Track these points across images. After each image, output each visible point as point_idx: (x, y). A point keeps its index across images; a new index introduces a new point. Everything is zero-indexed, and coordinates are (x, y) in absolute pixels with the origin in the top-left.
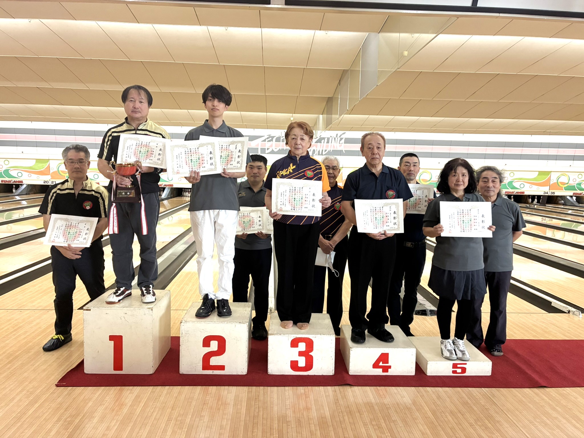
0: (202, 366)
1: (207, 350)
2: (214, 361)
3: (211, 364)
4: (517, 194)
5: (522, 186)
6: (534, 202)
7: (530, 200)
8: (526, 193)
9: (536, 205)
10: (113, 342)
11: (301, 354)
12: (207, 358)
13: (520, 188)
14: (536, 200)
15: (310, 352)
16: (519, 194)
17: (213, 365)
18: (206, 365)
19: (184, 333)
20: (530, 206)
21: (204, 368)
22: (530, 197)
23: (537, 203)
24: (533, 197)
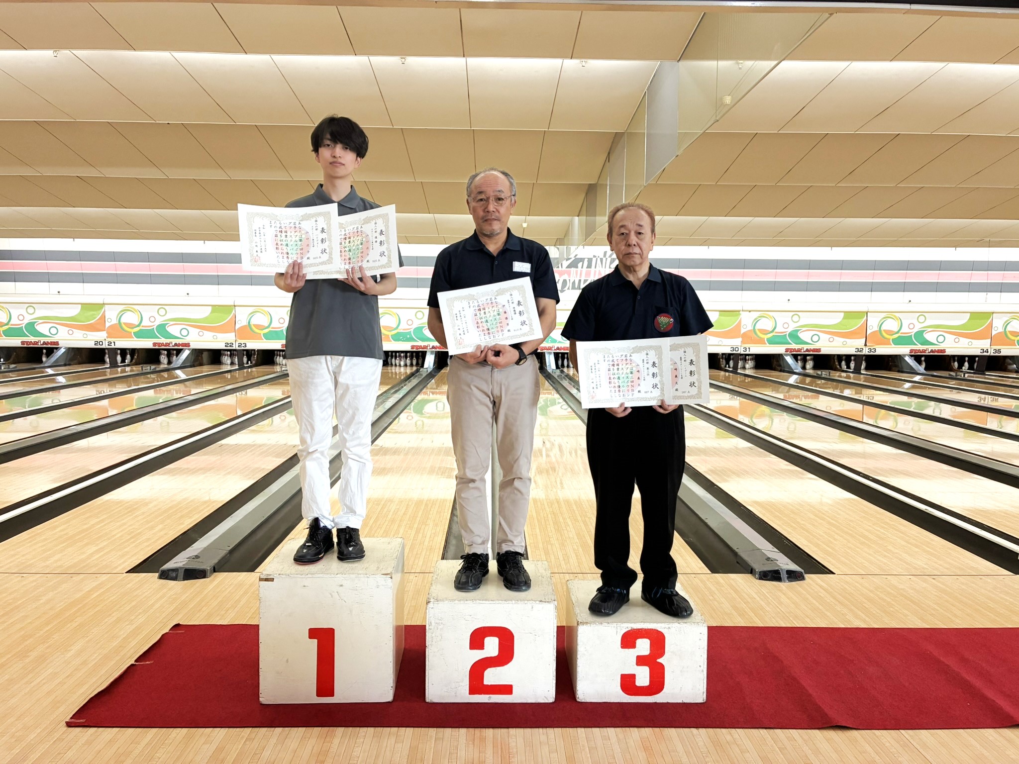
0: (468, 686)
1: (478, 655)
2: (492, 676)
3: (486, 682)
4: (932, 354)
5: (941, 339)
6: (964, 368)
7: (956, 364)
8: (949, 352)
9: (968, 373)
10: (316, 641)
11: (641, 661)
12: (477, 670)
13: (936, 343)
14: (966, 364)
15: (659, 658)
16: (936, 354)
17: (489, 684)
18: (476, 683)
19: (433, 622)
20: (956, 376)
21: (472, 691)
22: (956, 358)
23: (968, 370)
24: (961, 359)
